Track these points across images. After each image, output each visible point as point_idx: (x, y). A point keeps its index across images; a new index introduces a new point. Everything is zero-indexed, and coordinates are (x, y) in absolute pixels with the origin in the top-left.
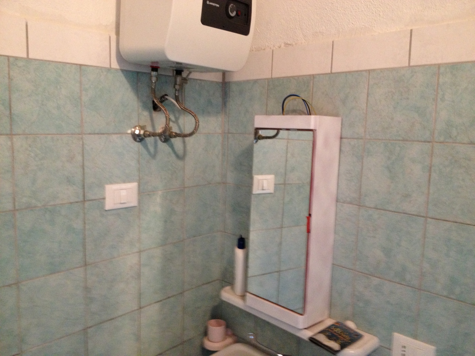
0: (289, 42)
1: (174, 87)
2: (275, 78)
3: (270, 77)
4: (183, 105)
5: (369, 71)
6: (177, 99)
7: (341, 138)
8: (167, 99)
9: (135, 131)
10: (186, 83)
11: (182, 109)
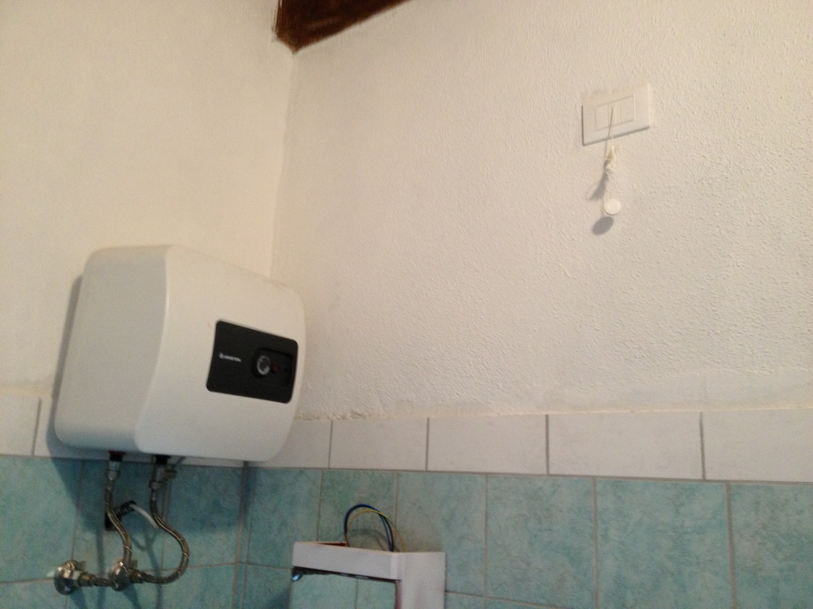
0: (358, 411)
1: (150, 486)
2: (334, 469)
3: (326, 466)
4: (164, 520)
5: (487, 475)
6: (153, 510)
7: (446, 591)
8: (133, 510)
9: (63, 572)
10: (174, 477)
11: (160, 527)
